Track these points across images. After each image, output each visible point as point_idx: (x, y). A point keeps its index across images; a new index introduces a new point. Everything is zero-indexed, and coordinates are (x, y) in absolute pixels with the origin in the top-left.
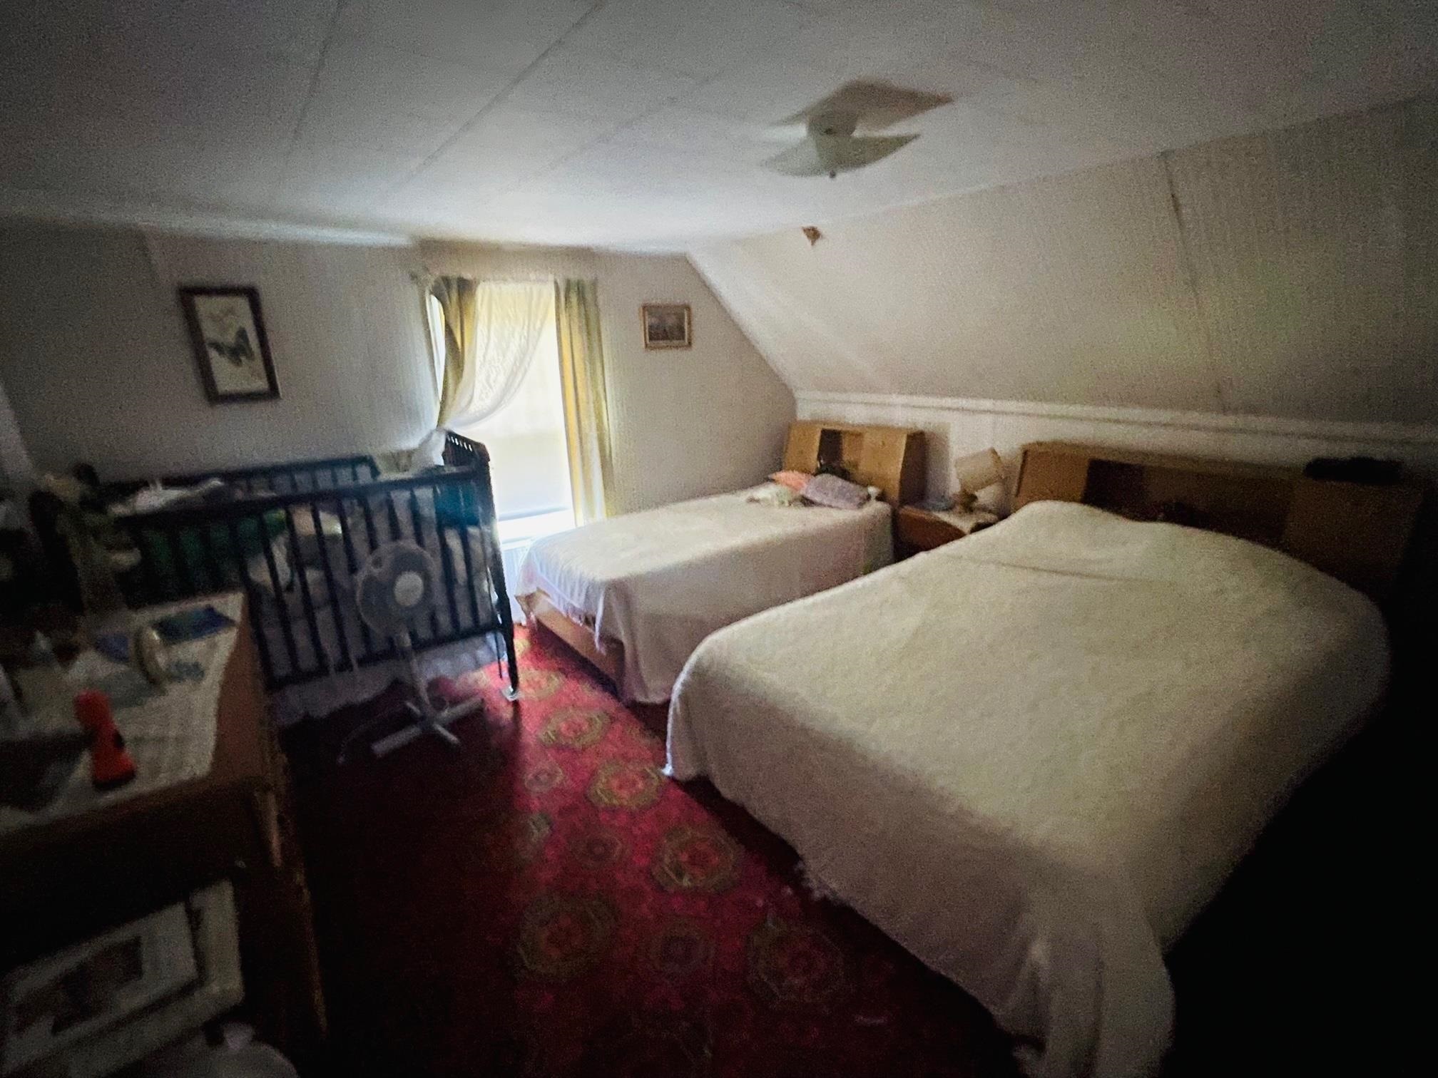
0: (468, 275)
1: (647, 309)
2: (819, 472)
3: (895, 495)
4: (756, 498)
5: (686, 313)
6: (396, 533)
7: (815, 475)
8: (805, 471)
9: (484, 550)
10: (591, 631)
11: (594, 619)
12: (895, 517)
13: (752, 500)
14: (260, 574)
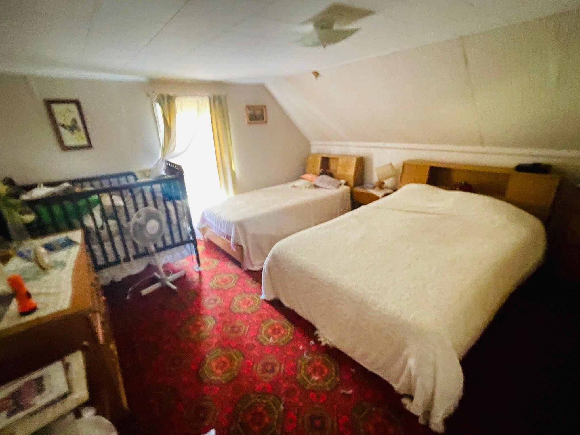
0: (171, 94)
1: (248, 107)
2: (321, 174)
3: (352, 183)
4: (296, 185)
5: (264, 109)
6: (146, 204)
7: (319, 176)
8: (315, 174)
9: (183, 210)
10: (230, 242)
11: (231, 237)
12: (352, 193)
13: (294, 187)
14: (88, 222)
